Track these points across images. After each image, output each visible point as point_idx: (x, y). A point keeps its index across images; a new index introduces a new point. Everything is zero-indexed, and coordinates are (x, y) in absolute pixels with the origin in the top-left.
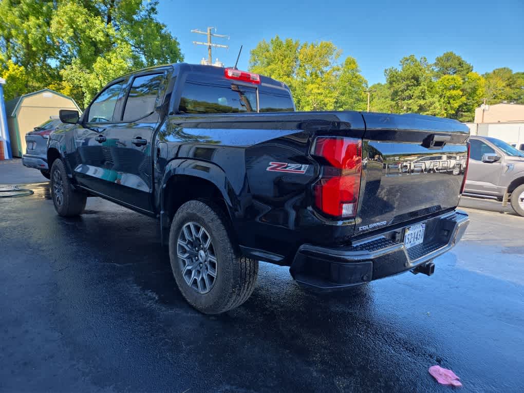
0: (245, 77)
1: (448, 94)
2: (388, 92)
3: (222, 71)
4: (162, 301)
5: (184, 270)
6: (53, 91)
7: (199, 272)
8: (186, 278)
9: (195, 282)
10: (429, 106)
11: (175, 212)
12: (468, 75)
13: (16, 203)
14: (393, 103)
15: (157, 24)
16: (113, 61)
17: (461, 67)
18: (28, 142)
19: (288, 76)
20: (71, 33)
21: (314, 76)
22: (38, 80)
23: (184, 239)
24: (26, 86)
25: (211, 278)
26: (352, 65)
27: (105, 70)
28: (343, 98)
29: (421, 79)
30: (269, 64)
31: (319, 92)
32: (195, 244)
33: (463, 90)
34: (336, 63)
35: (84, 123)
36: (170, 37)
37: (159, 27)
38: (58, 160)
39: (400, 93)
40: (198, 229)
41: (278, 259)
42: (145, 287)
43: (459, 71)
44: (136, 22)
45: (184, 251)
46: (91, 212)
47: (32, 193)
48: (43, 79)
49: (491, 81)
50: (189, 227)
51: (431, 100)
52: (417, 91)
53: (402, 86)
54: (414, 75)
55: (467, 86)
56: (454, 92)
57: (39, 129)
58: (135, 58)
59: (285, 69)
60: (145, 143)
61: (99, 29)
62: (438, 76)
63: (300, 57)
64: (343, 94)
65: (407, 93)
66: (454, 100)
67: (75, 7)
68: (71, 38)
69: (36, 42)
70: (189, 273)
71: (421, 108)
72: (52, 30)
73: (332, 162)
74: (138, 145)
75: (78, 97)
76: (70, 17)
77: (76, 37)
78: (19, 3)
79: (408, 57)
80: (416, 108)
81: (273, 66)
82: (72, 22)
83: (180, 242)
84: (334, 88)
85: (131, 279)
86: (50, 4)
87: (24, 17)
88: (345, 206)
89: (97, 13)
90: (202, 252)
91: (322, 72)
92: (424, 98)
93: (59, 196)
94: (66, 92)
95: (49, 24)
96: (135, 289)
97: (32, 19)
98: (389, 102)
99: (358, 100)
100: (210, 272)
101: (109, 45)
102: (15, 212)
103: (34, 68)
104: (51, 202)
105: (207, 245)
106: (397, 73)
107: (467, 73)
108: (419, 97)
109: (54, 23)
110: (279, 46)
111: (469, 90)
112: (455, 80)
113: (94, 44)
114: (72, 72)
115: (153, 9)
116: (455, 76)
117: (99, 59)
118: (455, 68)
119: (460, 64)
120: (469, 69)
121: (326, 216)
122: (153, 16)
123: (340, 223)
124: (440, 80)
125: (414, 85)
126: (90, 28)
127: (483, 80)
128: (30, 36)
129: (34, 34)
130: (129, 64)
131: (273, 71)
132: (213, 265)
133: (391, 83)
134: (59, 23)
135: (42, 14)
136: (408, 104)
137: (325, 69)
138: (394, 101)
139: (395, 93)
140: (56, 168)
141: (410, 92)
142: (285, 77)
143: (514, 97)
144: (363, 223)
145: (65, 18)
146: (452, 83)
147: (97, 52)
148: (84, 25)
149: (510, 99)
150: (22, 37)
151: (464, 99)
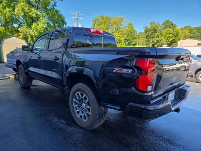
0: (98, 32)
1: (167, 36)
2: (145, 36)
3: (89, 30)
4: (67, 124)
5: (76, 111)
6: (16, 37)
7: (82, 112)
8: (77, 115)
9: (81, 116)
10: (161, 41)
11: (72, 87)
12: (175, 28)
13: (4, 82)
15: (56, 10)
16: (39, 24)
17: (172, 26)
18: (7, 57)
19: (107, 29)
20: (23, 14)
21: (116, 30)
22: (10, 32)
23: (76, 99)
24: (5, 35)
25: (88, 115)
26: (131, 25)
27: (36, 29)
28: (128, 38)
29: (157, 30)
30: (99, 25)
31: (119, 35)
32: (81, 101)
33: (173, 34)
34: (125, 25)
35: (32, 51)
36: (62, 15)
37: (57, 12)
38: (21, 65)
40: (82, 95)
41: (118, 108)
42: (60, 118)
44: (48, 9)
45: (76, 104)
46: (34, 86)
47: (10, 78)
48: (12, 32)
49: (184, 31)
50: (78, 94)
51: (161, 38)
52: (156, 35)
53: (150, 33)
54: (155, 29)
55: (175, 33)
56: (170, 35)
57: (12, 52)
58: (48, 23)
59: (106, 27)
60: (58, 59)
61: (34, 12)
62: (163, 29)
63: (111, 22)
64: (127, 36)
65: (152, 36)
66: (170, 38)
67: (24, 4)
68: (23, 16)
69: (9, 17)
70: (78, 112)
71: (158, 41)
72: (15, 13)
73: (143, 69)
74: (56, 60)
75: (26, 39)
76: (22, 8)
77: (25, 15)
78: (2, 2)
79: (152, 22)
80: (156, 41)
81: (101, 26)
82: (23, 10)
83: (74, 100)
84: (124, 34)
85: (53, 114)
86: (15, 3)
87: (4, 8)
88: (148, 87)
89: (33, 6)
90: (84, 104)
91: (120, 28)
93: (21, 79)
94: (21, 37)
95: (14, 10)
96: (55, 119)
97: (7, 9)
98: (146, 39)
99: (134, 39)
100: (88, 112)
101: (38, 18)
102: (3, 86)
103: (8, 28)
104: (18, 81)
105: (86, 102)
106: (148, 28)
108: (157, 37)
109: (16, 10)
110: (103, 18)
113: (32, 18)
114: (23, 29)
115: (55, 5)
116: (170, 29)
117: (34, 24)
118: (170, 26)
119: (172, 24)
120: (175, 26)
121: (140, 91)
122: (55, 7)
123: (146, 94)
124: (164, 31)
125: (155, 33)
126: (30, 12)
127: (180, 31)
128: (6, 15)
129: (8, 14)
130: (46, 26)
131: (101, 28)
132: (89, 110)
133: (146, 32)
134: (18, 10)
135: (11, 6)
136: (153, 40)
139: (148, 36)
140: (20, 68)
143: (192, 37)
144: (155, 94)
145: (20, 8)
146: (169, 32)
147: (33, 21)
148: (28, 11)
149: (191, 38)
150: (3, 16)
151: (173, 38)
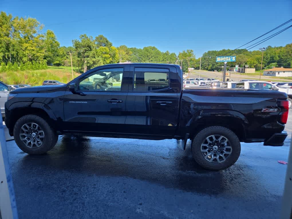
1: (104, 56)
10: (98, 62)
12: (111, 47)
14: (79, 59)
17: (107, 43)
19: (8, 36)
21: (27, 38)
26: (52, 35)
29: (92, 47)
31: (33, 49)
33: (110, 55)
34: (41, 32)
39: (82, 54)
43: (107, 45)
49: (120, 51)
51: (98, 58)
52: (91, 54)
53: (82, 50)
54: (88, 45)
55: (111, 53)
59: (5, 31)
62: (98, 47)
63: (15, 25)
66: (107, 59)
71: (94, 63)
79: (83, 35)
80: (92, 63)
91: (32, 37)
92: (94, 57)
98: (77, 58)
106: (79, 43)
107: (111, 46)
111: (112, 55)
112: (106, 49)
116: (104, 47)
118: (105, 44)
119: (107, 41)
120: (111, 45)
124: (99, 49)
125: (89, 50)
127: (117, 50)
133: (76, 48)
136: (88, 60)
137: (33, 35)
138: (79, 58)
139: (79, 54)
141: (87, 54)
142: (6, 37)
151: (111, 59)
